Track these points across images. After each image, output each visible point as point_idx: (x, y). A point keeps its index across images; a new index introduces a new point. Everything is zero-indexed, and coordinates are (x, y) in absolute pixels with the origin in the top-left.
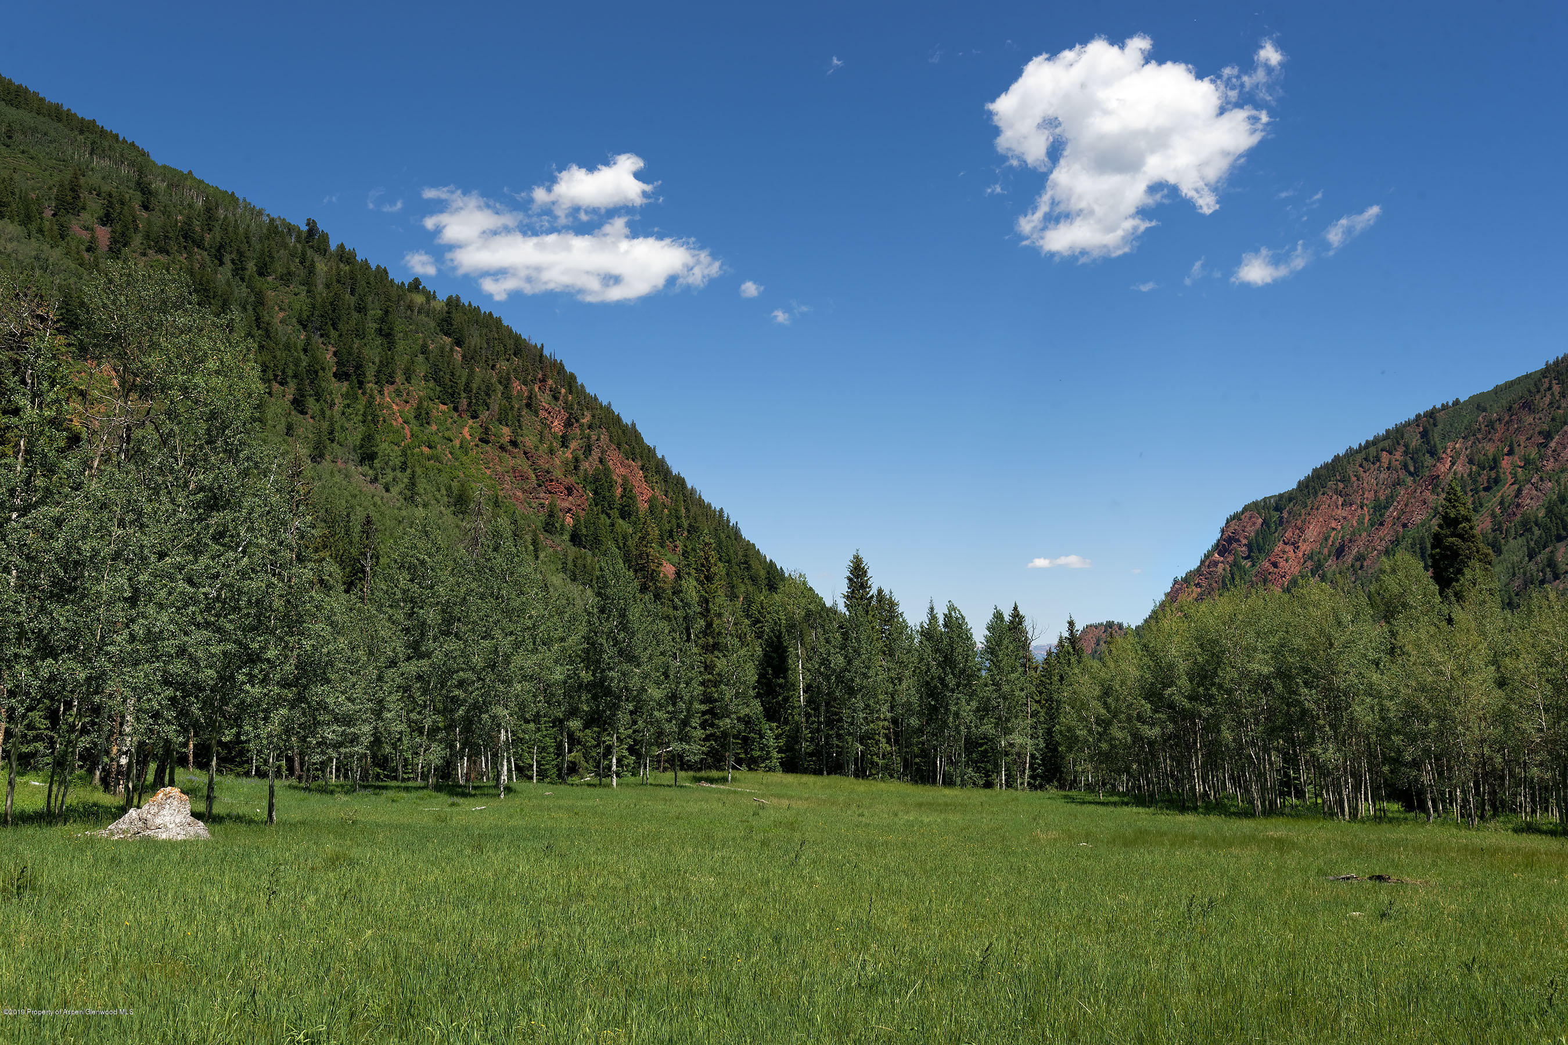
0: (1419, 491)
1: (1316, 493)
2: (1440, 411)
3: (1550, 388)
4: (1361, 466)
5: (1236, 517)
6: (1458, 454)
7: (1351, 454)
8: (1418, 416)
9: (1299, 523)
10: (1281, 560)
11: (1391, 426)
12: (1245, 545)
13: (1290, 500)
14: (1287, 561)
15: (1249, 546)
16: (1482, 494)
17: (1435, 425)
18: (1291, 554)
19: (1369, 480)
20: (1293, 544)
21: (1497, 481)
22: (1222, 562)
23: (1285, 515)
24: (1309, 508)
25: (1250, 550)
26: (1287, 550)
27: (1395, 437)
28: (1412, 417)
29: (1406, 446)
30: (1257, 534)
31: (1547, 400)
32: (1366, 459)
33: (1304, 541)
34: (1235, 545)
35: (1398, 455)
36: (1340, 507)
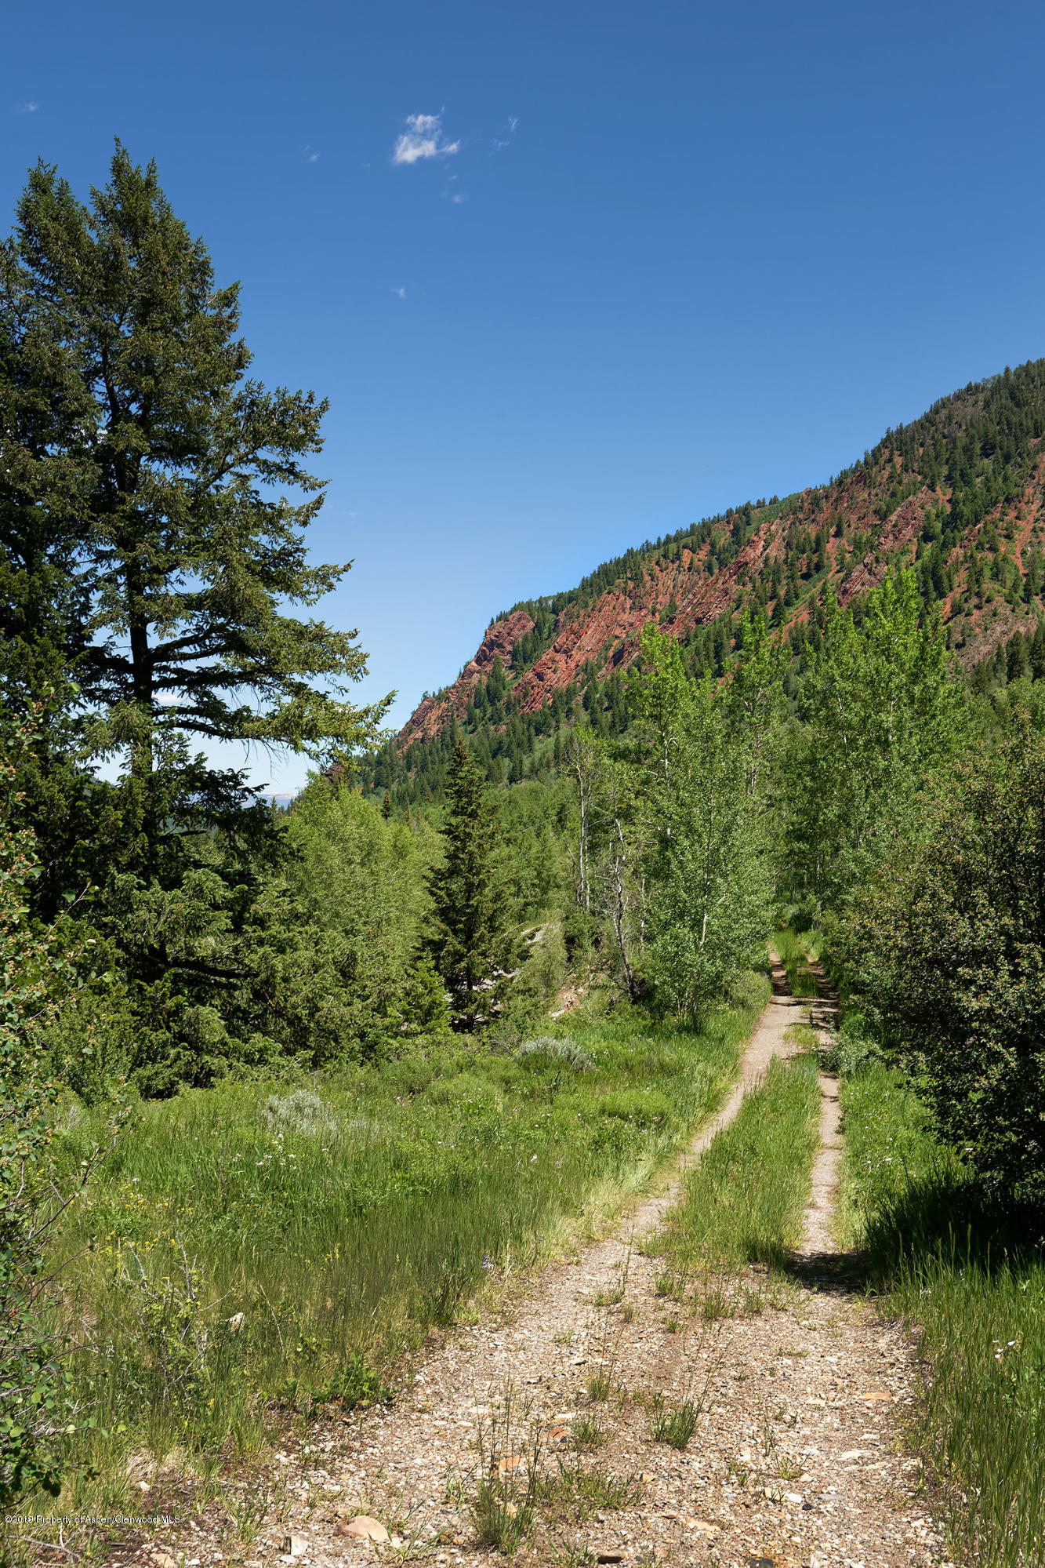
0: (720, 582)
1: (600, 592)
2: (754, 508)
3: (890, 460)
4: (657, 563)
5: (503, 617)
6: (772, 537)
7: (647, 548)
8: (730, 512)
9: (575, 625)
10: (549, 671)
11: (697, 521)
12: (508, 653)
13: (570, 600)
14: (554, 672)
15: (514, 655)
16: (800, 582)
17: (748, 523)
18: (562, 665)
19: (666, 580)
20: (566, 652)
21: (819, 567)
22: (478, 672)
23: (562, 617)
24: (589, 609)
25: (514, 658)
26: (557, 659)
27: (702, 533)
28: (723, 513)
29: (713, 545)
30: (526, 639)
31: (886, 474)
32: (665, 556)
33: (579, 648)
34: (496, 651)
35: (702, 554)
36: (628, 611)
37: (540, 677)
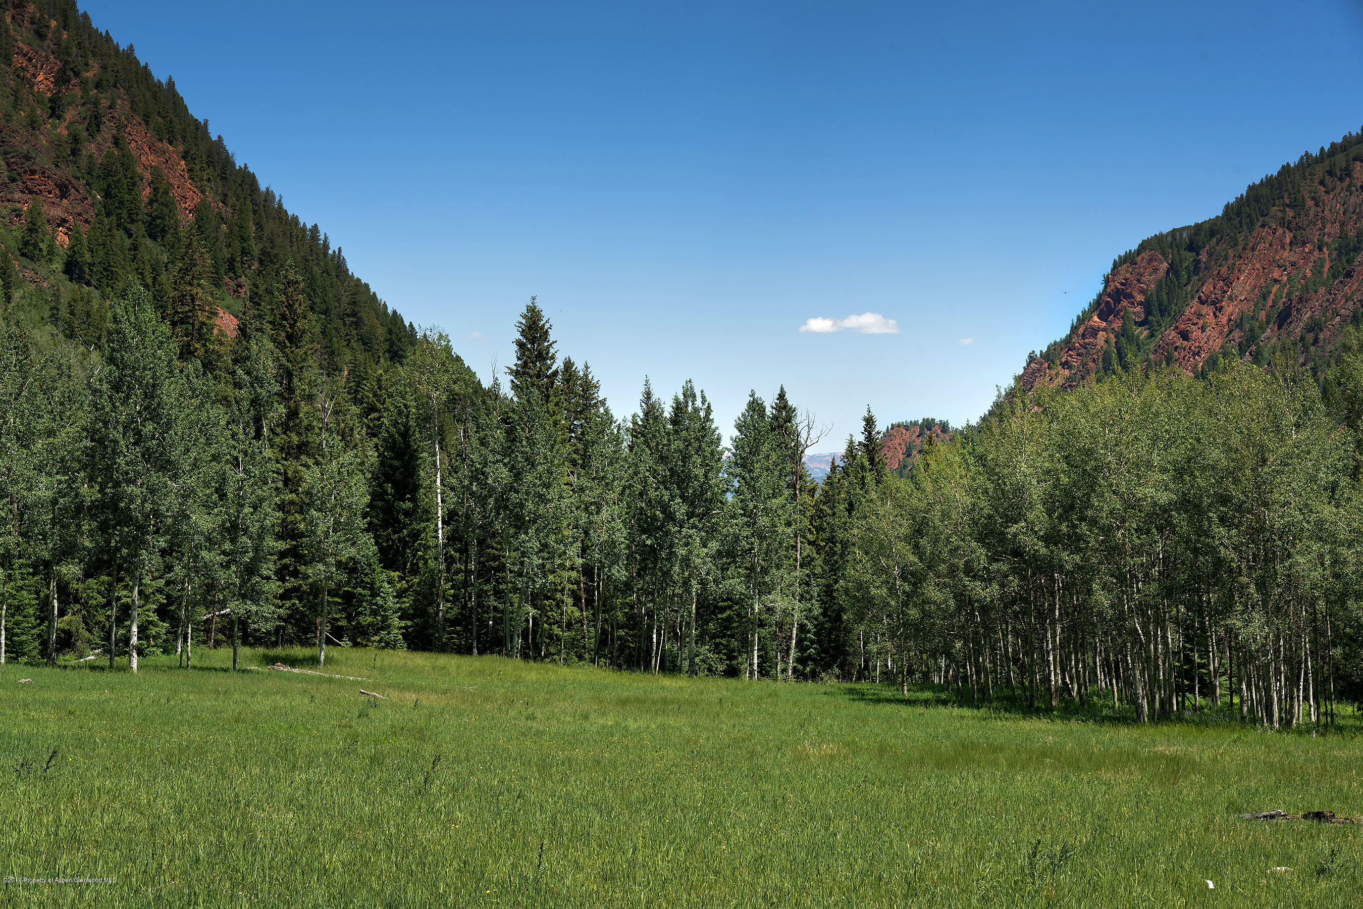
1: (1251, 224)
4: (1322, 183)
5: (1127, 259)
7: (1307, 162)
9: (1224, 270)
10: (1194, 328)
12: (1140, 303)
13: (1212, 234)
14: (1203, 329)
15: (1147, 306)
18: (1210, 318)
19: (1334, 205)
20: (1214, 303)
22: (1104, 330)
23: (1204, 257)
24: (1240, 247)
25: (1148, 312)
26: (1204, 312)
30: (1159, 287)
32: (1330, 173)
33: (1231, 299)
34: (1124, 303)
36: (1287, 247)
37: (1185, 336)
